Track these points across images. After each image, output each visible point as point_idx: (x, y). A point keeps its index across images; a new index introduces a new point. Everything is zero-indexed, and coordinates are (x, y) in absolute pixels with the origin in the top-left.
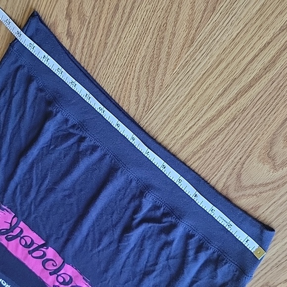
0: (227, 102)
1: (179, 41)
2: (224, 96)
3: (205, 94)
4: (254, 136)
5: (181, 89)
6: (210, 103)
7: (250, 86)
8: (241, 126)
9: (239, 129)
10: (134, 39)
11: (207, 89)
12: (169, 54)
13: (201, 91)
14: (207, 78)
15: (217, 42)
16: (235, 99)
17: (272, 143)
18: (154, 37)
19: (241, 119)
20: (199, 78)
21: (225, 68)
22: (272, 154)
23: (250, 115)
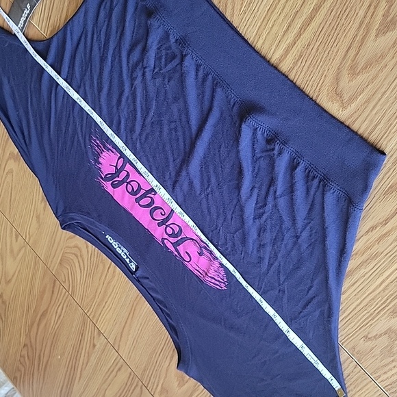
0: (292, 39)
2: (289, 32)
3: (271, 33)
4: (321, 73)
6: (277, 42)
7: (312, 18)
8: (308, 63)
9: (306, 67)
11: (272, 26)
13: (267, 29)
14: (271, 14)
16: (299, 34)
17: (337, 79)
19: (307, 55)
20: (265, 14)
22: (339, 91)
23: (314, 50)
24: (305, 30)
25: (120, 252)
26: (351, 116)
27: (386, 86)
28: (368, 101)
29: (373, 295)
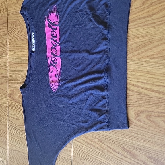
0: (143, 87)
1: (150, 53)
2: (144, 84)
3: (140, 76)
4: (140, 104)
5: (135, 66)
6: (139, 80)
7: (154, 91)
8: (139, 97)
9: (138, 97)
10: (139, 34)
11: (142, 76)
12: (143, 52)
13: (140, 74)
14: (145, 73)
15: (159, 68)
16: (146, 89)
17: (142, 112)
18: (145, 42)
19: (142, 96)
20: (143, 70)
21: (153, 78)
22: (139, 114)
23: (145, 98)
24: (149, 90)
25: (33, 41)
26: (135, 123)
27: (151, 132)
28: (143, 127)
29: (93, 156)
